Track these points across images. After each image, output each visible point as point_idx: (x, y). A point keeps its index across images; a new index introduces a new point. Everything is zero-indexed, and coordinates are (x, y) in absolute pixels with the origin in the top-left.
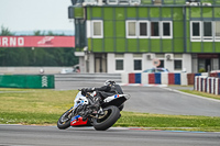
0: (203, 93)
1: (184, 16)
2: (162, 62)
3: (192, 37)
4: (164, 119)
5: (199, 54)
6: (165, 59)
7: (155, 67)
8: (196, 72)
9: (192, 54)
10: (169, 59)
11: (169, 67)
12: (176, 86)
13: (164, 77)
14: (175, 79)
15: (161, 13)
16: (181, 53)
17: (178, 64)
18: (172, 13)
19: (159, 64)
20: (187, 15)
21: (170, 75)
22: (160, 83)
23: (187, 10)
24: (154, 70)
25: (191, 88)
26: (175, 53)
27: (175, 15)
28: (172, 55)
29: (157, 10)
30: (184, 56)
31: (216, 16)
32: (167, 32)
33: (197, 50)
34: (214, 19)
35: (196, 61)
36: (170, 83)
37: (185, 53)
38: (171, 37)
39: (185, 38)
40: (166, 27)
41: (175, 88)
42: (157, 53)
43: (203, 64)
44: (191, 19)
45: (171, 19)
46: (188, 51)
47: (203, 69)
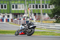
0: (15, 24)
1: (10, 3)
2: (4, 16)
3: (12, 9)
4: (5, 31)
5: (14, 13)
6: (5, 15)
7: (2, 17)
8: (13, 18)
9: (12, 13)
10: (6, 15)
11: (6, 17)
12: (8, 22)
14: (8, 20)
16: (9, 13)
17: (8, 16)
18: (7, 2)
19: (3, 16)
20: (11, 3)
22: (3, 21)
23: (11, 1)
24: (2, 18)
25: (12, 23)
26: (7, 13)
28: (7, 14)
30: (10, 14)
31: (19, 3)
33: (13, 12)
34: (18, 4)
35: (13, 15)
37: (10, 13)
38: (6, 9)
39: (10, 9)
40: (5, 6)
43: (15, 16)
44: (12, 4)
45: (6, 4)
46: (11, 12)
47: (15, 17)
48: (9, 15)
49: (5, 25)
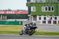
1: (57, 5)
4: (52, 33)
6: (52, 17)
10: (53, 17)
11: (53, 19)
12: (55, 24)
13: (52, 22)
14: (55, 22)
15: (51, 5)
16: (57, 15)
18: (54, 5)
21: (54, 21)
22: (51, 23)
24: (49, 20)
27: (55, 5)
28: (54, 16)
29: (50, 4)
32: (53, 10)
36: (54, 23)
37: (58, 15)
38: (54, 11)
40: (53, 8)
41: (55, 25)
42: (50, 15)
45: (54, 6)
48: (56, 17)
49: (52, 27)
